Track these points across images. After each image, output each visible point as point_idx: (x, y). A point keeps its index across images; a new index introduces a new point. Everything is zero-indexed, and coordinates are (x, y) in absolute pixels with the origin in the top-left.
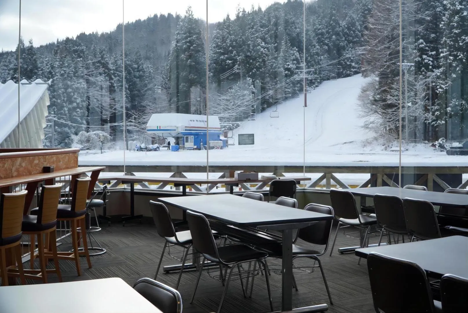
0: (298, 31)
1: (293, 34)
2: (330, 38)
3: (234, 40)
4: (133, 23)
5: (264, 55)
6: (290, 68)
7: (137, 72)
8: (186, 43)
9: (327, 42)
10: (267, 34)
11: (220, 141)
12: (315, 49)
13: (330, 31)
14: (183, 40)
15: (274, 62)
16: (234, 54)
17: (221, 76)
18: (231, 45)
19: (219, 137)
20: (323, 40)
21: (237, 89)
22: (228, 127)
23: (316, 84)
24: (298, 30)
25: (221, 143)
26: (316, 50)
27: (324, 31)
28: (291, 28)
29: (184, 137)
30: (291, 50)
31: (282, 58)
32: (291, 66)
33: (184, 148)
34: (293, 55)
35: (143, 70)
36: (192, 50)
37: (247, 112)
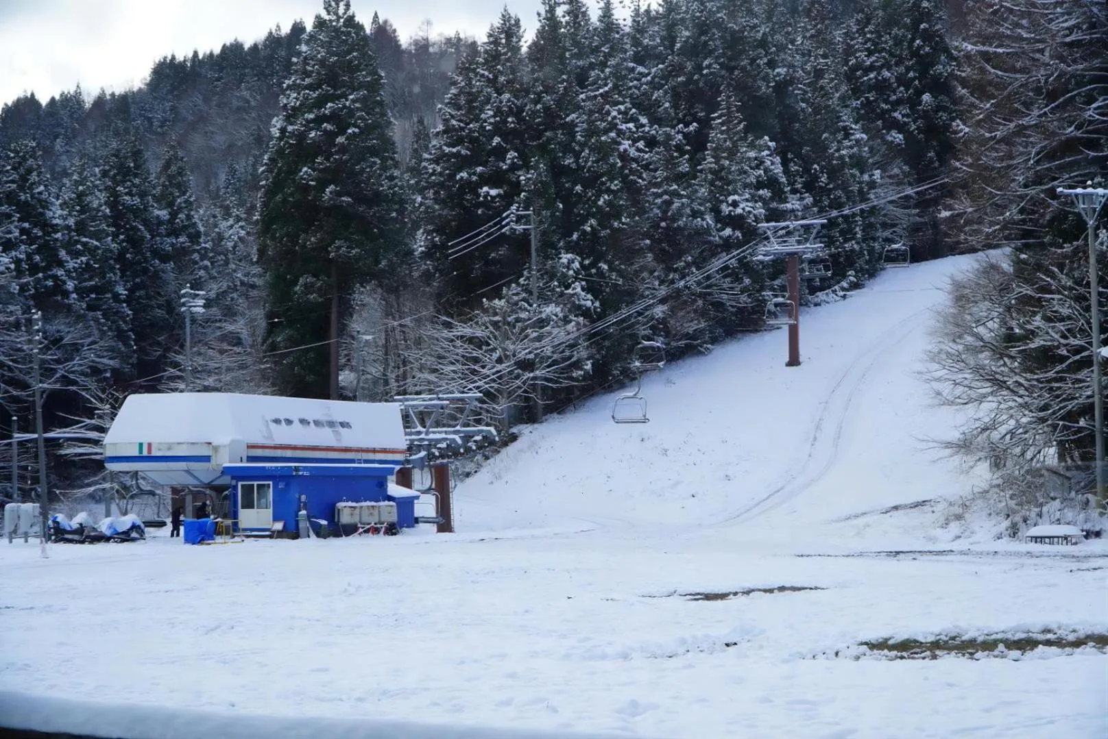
0: (779, 75)
1: (760, 87)
2: (914, 102)
3: (510, 107)
4: (211, 54)
5: (634, 165)
6: (741, 217)
7: (168, 235)
8: (319, 120)
9: (900, 117)
10: (661, 87)
11: (387, 503)
12: (846, 143)
13: (911, 74)
14: (310, 112)
15: (675, 194)
16: (508, 162)
17: (452, 247)
18: (499, 129)
19: (382, 484)
20: (884, 112)
21: (516, 298)
22: (444, 445)
23: (852, 278)
24: (782, 71)
25: (388, 511)
26: (851, 147)
27: (886, 74)
28: (751, 64)
29: (235, 488)
30: (752, 146)
31: (710, 176)
32: (744, 207)
33: (234, 531)
34: (758, 167)
35: (192, 230)
36: (343, 149)
37: (554, 386)
